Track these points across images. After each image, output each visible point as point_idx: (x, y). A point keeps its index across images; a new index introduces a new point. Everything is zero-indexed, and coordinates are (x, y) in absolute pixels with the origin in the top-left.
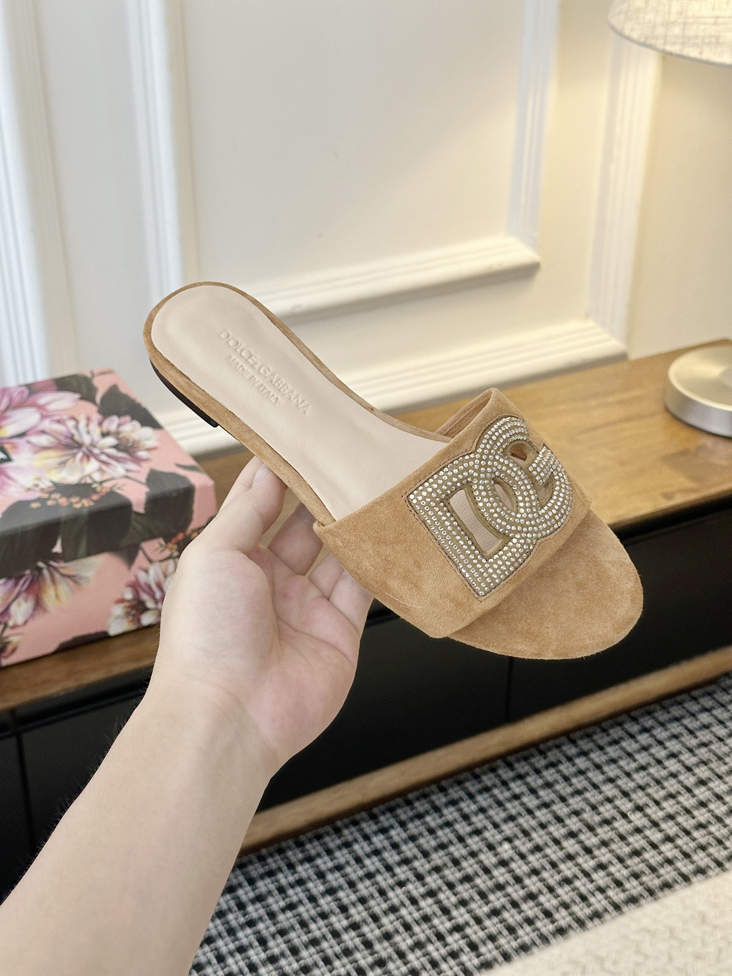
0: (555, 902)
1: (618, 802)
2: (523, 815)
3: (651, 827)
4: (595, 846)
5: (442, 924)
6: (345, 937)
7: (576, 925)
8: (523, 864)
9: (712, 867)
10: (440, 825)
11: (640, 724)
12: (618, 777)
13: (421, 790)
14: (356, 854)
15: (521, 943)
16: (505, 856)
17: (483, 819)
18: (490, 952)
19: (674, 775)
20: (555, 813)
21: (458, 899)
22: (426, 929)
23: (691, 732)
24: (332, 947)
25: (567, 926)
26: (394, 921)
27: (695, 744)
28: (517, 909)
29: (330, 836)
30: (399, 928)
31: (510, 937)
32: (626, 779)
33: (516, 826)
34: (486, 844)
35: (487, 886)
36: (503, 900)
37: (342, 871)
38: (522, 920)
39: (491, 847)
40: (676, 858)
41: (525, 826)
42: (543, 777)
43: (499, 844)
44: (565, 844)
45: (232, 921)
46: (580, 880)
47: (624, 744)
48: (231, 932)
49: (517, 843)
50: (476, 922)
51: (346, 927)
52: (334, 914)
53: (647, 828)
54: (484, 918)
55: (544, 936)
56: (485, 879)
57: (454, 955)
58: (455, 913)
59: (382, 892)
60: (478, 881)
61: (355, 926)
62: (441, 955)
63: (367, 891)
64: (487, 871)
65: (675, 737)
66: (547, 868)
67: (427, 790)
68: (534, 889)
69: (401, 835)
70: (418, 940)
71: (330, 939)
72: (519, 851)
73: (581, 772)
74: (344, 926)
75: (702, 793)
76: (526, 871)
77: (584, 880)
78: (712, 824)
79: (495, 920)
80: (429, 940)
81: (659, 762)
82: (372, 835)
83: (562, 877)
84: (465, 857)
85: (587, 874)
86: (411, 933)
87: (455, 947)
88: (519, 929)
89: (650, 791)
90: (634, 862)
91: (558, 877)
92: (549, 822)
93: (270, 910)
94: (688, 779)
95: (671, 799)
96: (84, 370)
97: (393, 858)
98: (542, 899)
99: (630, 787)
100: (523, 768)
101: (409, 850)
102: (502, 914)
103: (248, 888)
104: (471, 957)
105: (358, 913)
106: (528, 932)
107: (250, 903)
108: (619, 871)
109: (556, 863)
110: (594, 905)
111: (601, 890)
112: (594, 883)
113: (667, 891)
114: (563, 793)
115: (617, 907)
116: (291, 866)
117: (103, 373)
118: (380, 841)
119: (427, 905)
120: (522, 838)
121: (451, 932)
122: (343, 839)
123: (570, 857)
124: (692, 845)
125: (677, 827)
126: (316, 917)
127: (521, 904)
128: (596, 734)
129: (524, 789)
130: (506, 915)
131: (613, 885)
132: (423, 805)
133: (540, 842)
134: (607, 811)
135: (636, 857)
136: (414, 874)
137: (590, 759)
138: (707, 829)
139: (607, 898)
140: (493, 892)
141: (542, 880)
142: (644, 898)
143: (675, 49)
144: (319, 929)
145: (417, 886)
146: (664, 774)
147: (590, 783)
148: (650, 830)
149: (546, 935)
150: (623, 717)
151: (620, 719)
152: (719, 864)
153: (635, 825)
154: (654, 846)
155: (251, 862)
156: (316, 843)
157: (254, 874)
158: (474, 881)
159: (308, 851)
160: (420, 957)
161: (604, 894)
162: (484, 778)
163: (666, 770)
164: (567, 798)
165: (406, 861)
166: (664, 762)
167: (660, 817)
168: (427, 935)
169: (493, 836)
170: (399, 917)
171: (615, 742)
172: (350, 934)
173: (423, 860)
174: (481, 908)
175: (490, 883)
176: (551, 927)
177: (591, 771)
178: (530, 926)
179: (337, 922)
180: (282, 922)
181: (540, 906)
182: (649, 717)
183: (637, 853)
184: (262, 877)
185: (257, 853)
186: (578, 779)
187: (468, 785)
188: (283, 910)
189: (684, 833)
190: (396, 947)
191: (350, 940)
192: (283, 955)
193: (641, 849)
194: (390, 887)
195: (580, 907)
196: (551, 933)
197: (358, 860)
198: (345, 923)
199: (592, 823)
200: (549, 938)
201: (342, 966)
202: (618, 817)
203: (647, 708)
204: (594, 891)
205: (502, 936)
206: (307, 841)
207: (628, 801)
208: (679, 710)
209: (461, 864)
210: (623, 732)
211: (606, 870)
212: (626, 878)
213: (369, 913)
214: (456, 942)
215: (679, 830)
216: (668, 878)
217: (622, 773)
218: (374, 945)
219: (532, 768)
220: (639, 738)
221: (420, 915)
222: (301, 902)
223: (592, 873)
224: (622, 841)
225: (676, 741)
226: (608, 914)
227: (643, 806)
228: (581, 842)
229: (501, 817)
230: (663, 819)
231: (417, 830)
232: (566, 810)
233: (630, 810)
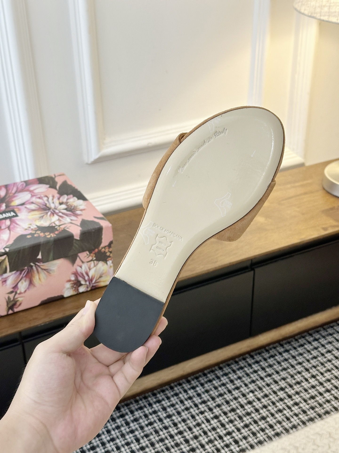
0: (274, 421)
1: (303, 374)
2: (259, 380)
4: (293, 394)
5: (222, 431)
6: (176, 438)
7: (285, 431)
8: (260, 403)
10: (220, 385)
11: (313, 337)
12: (304, 362)
13: (210, 369)
14: (181, 399)
15: (259, 440)
16: (251, 399)
17: (240, 382)
18: (244, 444)
19: (330, 361)
20: (274, 379)
21: (229, 420)
22: (214, 434)
23: (337, 340)
24: (170, 443)
25: (280, 432)
26: (199, 430)
28: (257, 425)
29: (168, 391)
30: (201, 433)
31: (253, 438)
32: (307, 363)
33: (256, 385)
34: (241, 393)
35: (242, 413)
36: (250, 420)
37: (174, 407)
38: (259, 430)
39: (244, 395)
40: (331, 399)
41: (260, 385)
42: (268, 362)
43: (248, 394)
44: (279, 393)
45: (123, 430)
46: (287, 411)
47: (306, 346)
48: (123, 435)
49: (256, 393)
50: (237, 430)
51: (176, 433)
52: (171, 427)
53: (318, 386)
54: (241, 428)
55: (270, 437)
56: (241, 410)
57: (227, 446)
58: (227, 426)
59: (193, 417)
60: (238, 411)
61: (181, 433)
62: (221, 446)
63: (186, 416)
64: (242, 406)
65: (330, 343)
66: (271, 405)
67: (213, 369)
68: (264, 415)
69: (202, 390)
70: (210, 439)
71: (169, 439)
72: (257, 397)
73: (286, 360)
74: (176, 432)
76: (261, 407)
77: (288, 410)
79: (246, 429)
80: (215, 439)
81: (323, 355)
82: (188, 390)
83: (277, 409)
84: (232, 400)
85: (289, 408)
86: (207, 436)
87: (228, 442)
88: (258, 434)
89: (318, 368)
90: (312, 402)
91: (276, 409)
92: (271, 383)
93: (141, 425)
94: (336, 362)
95: (329, 372)
96: (52, 175)
97: (198, 401)
98: (268, 419)
99: (309, 366)
100: (258, 358)
101: (205, 397)
102: (249, 427)
103: (131, 415)
104: (235, 447)
105: (182, 427)
106: (262, 435)
107: (131, 422)
109: (275, 403)
110: (293, 422)
111: (296, 415)
112: (293, 412)
113: (327, 415)
114: (277, 369)
115: (304, 423)
116: (150, 405)
117: (60, 175)
118: (192, 393)
119: (214, 422)
120: (258, 391)
121: (225, 435)
122: (174, 392)
123: (281, 400)
125: (332, 385)
126: (162, 429)
127: (259, 422)
128: (292, 341)
129: (259, 368)
130: (251, 427)
131: (302, 413)
132: (212, 375)
133: (267, 393)
134: (298, 378)
135: (313, 400)
136: (208, 408)
137: (289, 354)
140: (245, 416)
141: (268, 411)
142: (317, 418)
143: (325, 18)
144: (164, 434)
145: (209, 413)
146: (325, 360)
147: (290, 365)
149: (271, 436)
150: (305, 334)
151: (303, 335)
153: (311, 385)
154: (321, 394)
155: (132, 403)
156: (162, 394)
157: (133, 409)
158: (236, 411)
159: (157, 397)
160: (211, 447)
161: (297, 417)
162: (240, 363)
163: (326, 358)
164: (279, 372)
165: (204, 402)
166: (325, 355)
167: (323, 380)
168: (214, 437)
169: (245, 390)
170: (201, 428)
171: (302, 345)
172: (178, 437)
173: (212, 402)
174: (240, 424)
175: (244, 412)
176: (273, 433)
177: (290, 359)
178: (263, 432)
179: (172, 431)
180: (146, 431)
181: (268, 423)
182: (318, 334)
183: (313, 397)
184: (137, 410)
185: (134, 399)
186: (285, 363)
187: (232, 366)
188: (147, 425)
189: (335, 388)
190: (200, 443)
191: (178, 439)
192: (147, 446)
193: (315, 396)
194: (197, 414)
195: (287, 424)
196: (273, 436)
197: (182, 402)
198: (176, 431)
199: (291, 384)
200: (272, 438)
202: (304, 381)
203: (317, 329)
204: (293, 416)
205: (250, 437)
206: (158, 393)
207: (308, 373)
208: (332, 330)
209: (230, 403)
210: (306, 341)
211: (299, 406)
212: (308, 409)
213: (187, 427)
214: (228, 440)
215: (333, 387)
216: (328, 409)
217: (305, 360)
218: (190, 442)
219: (263, 358)
220: (313, 343)
221: (211, 427)
222: (155, 421)
223: (292, 407)
224: (306, 392)
225: (331, 345)
226: (300, 426)
227: (316, 376)
228: (286, 393)
229: (248, 381)
230: (325, 382)
231: (209, 387)
232: (279, 378)
233: (309, 378)
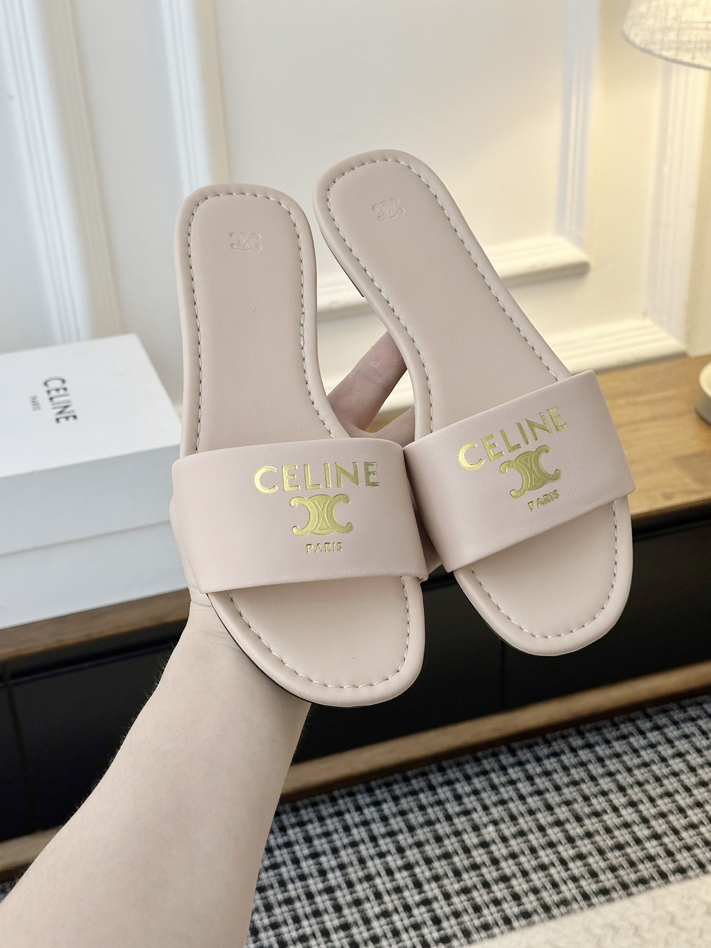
0: (525, 886)
1: (612, 796)
2: (514, 799)
3: (640, 823)
4: (579, 836)
5: (412, 896)
6: (318, 899)
7: (542, 910)
8: (504, 847)
9: (694, 867)
10: (431, 802)
11: (654, 721)
12: (619, 772)
13: (420, 769)
14: (346, 823)
15: (484, 922)
16: (488, 838)
17: (474, 801)
18: (451, 927)
19: (675, 774)
20: (547, 801)
21: (432, 874)
22: (395, 900)
23: (704, 733)
24: (303, 907)
25: (532, 910)
26: (367, 889)
27: (705, 745)
28: (487, 890)
29: (325, 804)
30: (370, 896)
31: (473, 916)
32: (625, 774)
33: (505, 810)
34: (472, 824)
35: (464, 865)
36: (475, 879)
37: (329, 838)
38: (490, 901)
39: (476, 828)
40: (659, 855)
41: (514, 810)
42: (543, 765)
43: (484, 826)
44: (549, 831)
46: (556, 868)
47: (632, 740)
49: (502, 826)
50: (444, 897)
52: (313, 876)
53: (637, 824)
54: (453, 894)
56: (463, 858)
57: (416, 927)
58: (426, 887)
59: (362, 861)
60: (456, 859)
61: (329, 890)
62: (404, 925)
63: (348, 858)
64: (467, 850)
65: (686, 736)
66: (526, 853)
67: (427, 769)
68: (508, 872)
69: (392, 809)
70: (385, 908)
71: (303, 899)
72: (502, 834)
73: (583, 764)
74: (319, 889)
75: (701, 794)
76: (505, 855)
77: (560, 868)
78: (704, 824)
79: (463, 897)
80: (396, 910)
81: (664, 760)
82: (365, 806)
83: (538, 863)
84: (448, 835)
85: (563, 862)
86: (380, 901)
87: (419, 919)
88: (484, 909)
89: (648, 787)
90: (615, 856)
91: (534, 863)
92: (539, 809)
94: (689, 778)
95: (667, 797)
97: (380, 828)
98: (514, 882)
99: (628, 782)
100: (524, 755)
101: (396, 823)
102: (471, 892)
104: (432, 930)
105: (335, 878)
106: (493, 911)
108: (597, 863)
109: (536, 849)
110: (564, 892)
111: (574, 879)
112: (569, 872)
113: (641, 887)
114: (559, 782)
115: (586, 897)
116: (283, 829)
118: (371, 813)
119: (402, 878)
120: (508, 821)
121: (418, 905)
122: (336, 808)
123: (551, 845)
124: (678, 844)
125: (667, 826)
126: (295, 878)
127: (493, 884)
128: (606, 727)
129: (521, 775)
130: (475, 894)
131: (587, 876)
132: (421, 781)
133: (525, 827)
134: (599, 803)
135: (617, 850)
136: (396, 846)
137: (593, 752)
138: (697, 830)
139: (579, 887)
140: (467, 871)
141: (519, 864)
142: (616, 890)
144: (296, 890)
145: (396, 858)
146: (666, 772)
147: (588, 774)
148: (638, 825)
149: (510, 917)
150: (638, 713)
152: (701, 866)
153: (624, 820)
154: (638, 841)
156: (310, 809)
158: (452, 858)
159: (301, 816)
161: (576, 884)
162: (485, 762)
163: (669, 768)
164: (562, 787)
165: (392, 834)
166: (668, 759)
167: (651, 813)
168: (394, 905)
169: (480, 818)
170: (372, 885)
171: (624, 737)
172: (323, 897)
173: (407, 835)
174: (452, 884)
175: (467, 863)
176: (516, 910)
177: (591, 762)
178: (496, 907)
179: (315, 884)
180: (263, 880)
181: (510, 890)
182: (665, 715)
183: (619, 847)
186: (579, 770)
187: (467, 766)
189: (672, 832)
190: (363, 914)
191: (323, 902)
193: (626, 843)
194: (371, 856)
195: (549, 893)
196: (515, 916)
197: (347, 829)
198: (321, 886)
199: (581, 814)
200: (512, 920)
201: (308, 926)
202: (609, 810)
203: (666, 707)
204: (567, 879)
205: (467, 914)
206: (303, 807)
207: (622, 796)
208: (697, 710)
209: (443, 841)
210: (634, 728)
211: (585, 861)
212: (602, 870)
213: (345, 879)
214: (421, 914)
215: (669, 828)
216: (646, 874)
217: (624, 768)
218: (343, 910)
219: (534, 756)
220: (649, 735)
221: (393, 885)
222: (284, 863)
223: (569, 862)
224: (607, 834)
225: (686, 741)
226: (577, 904)
227: (637, 802)
228: (566, 831)
229: (492, 800)
230: (655, 817)
231: (408, 805)
232: (558, 799)
233: (623, 805)
